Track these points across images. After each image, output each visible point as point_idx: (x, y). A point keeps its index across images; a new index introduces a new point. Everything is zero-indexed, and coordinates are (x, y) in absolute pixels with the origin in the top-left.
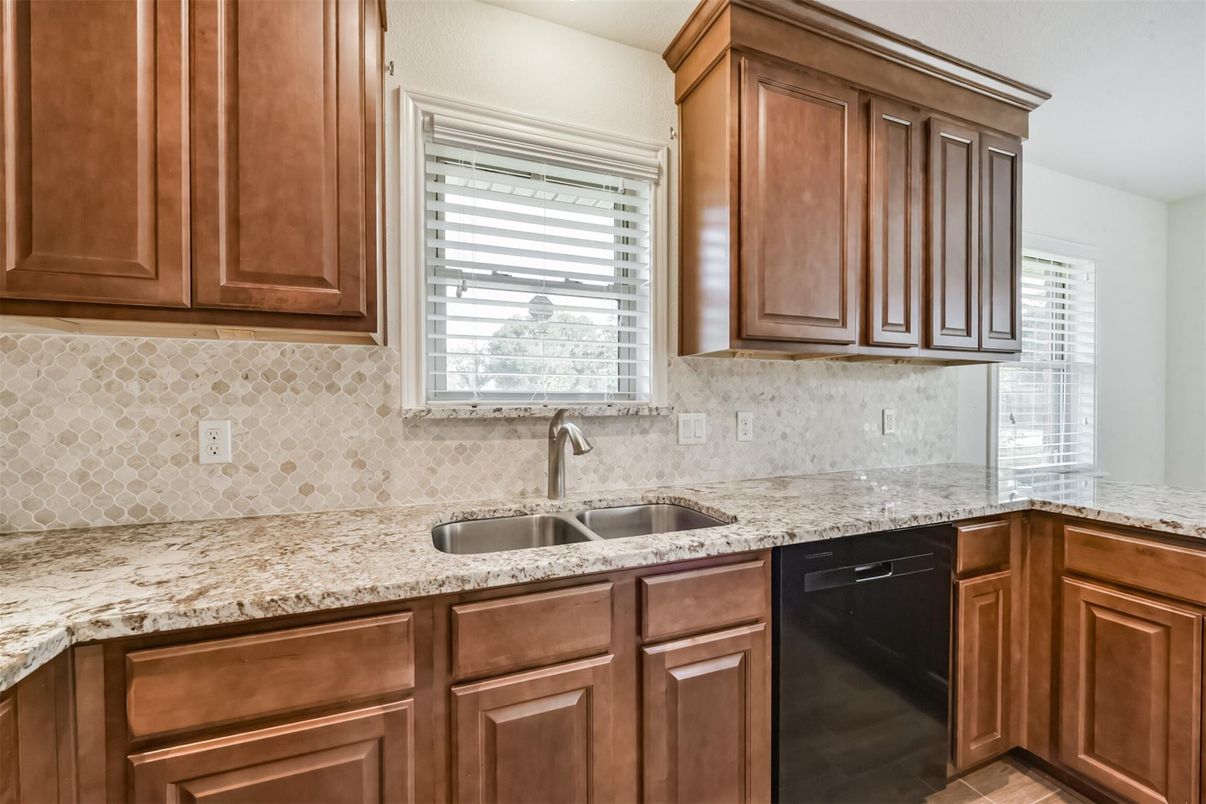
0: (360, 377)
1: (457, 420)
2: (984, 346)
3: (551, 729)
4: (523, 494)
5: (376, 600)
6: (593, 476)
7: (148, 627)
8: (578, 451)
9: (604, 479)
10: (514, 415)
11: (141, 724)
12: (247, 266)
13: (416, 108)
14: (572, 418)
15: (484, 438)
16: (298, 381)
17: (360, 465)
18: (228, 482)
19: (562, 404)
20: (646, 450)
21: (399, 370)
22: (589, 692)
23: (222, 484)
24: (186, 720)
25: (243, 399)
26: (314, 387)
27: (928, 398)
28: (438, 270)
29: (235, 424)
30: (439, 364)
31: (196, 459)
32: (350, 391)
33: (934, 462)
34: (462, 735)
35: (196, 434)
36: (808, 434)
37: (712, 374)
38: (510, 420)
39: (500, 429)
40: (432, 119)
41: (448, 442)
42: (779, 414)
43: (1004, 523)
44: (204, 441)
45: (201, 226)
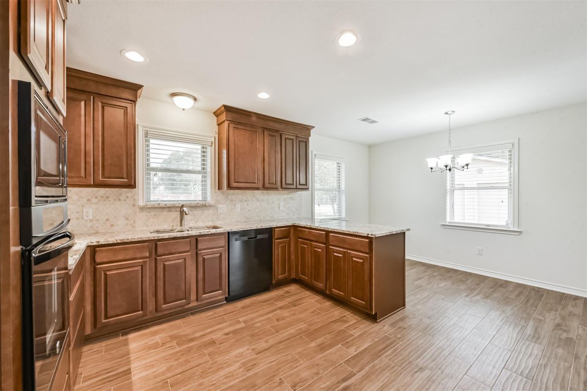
0: (127, 197)
1: (154, 207)
2: (298, 187)
3: (176, 266)
4: (173, 226)
5: (141, 240)
6: (193, 222)
7: (100, 243)
8: (186, 214)
9: (196, 222)
10: (170, 206)
11: (98, 260)
12: (106, 175)
13: (143, 129)
14: (187, 207)
15: (162, 212)
16: (110, 199)
17: (127, 219)
18: (91, 224)
19: (183, 203)
20: (208, 214)
21: (138, 195)
22: (185, 259)
23: (89, 224)
24: (105, 260)
25: (95, 203)
26: (115, 200)
27: (293, 200)
28: (149, 169)
29: (93, 210)
30: (149, 193)
31: (82, 218)
32: (124, 201)
33: (295, 216)
34: (158, 265)
35: (82, 212)
36: (257, 210)
37: (228, 195)
38: (169, 207)
39: (167, 210)
40: (147, 132)
41: (151, 213)
42: (248, 204)
43: (288, 228)
44: (85, 214)
45: (96, 168)
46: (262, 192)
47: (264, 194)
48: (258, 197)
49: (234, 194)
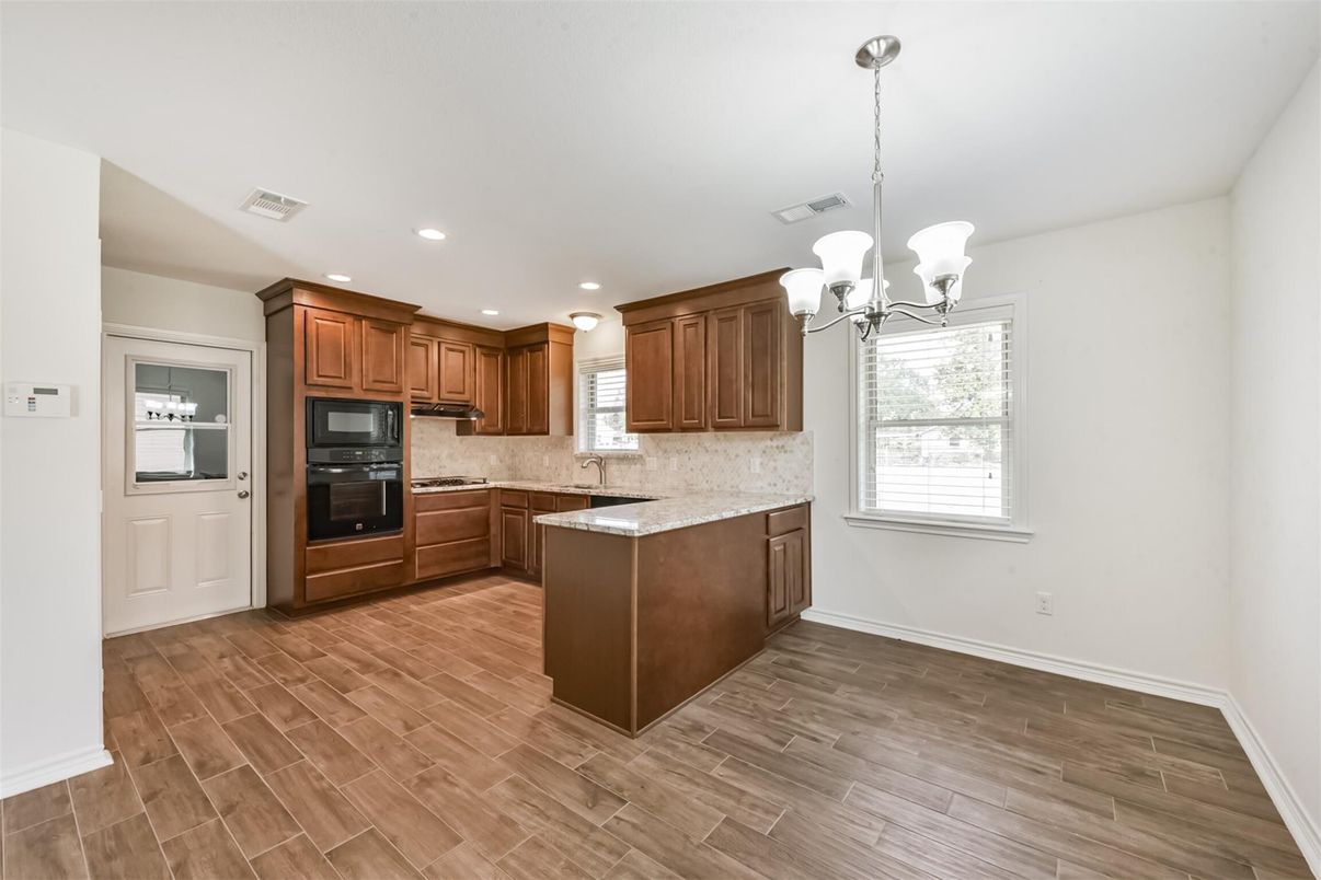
0: (568, 445)
20: (635, 471)
26: (560, 448)
32: (566, 449)
42: (689, 459)
46: (725, 436)
47: (718, 440)
48: (707, 445)
49: (668, 440)
